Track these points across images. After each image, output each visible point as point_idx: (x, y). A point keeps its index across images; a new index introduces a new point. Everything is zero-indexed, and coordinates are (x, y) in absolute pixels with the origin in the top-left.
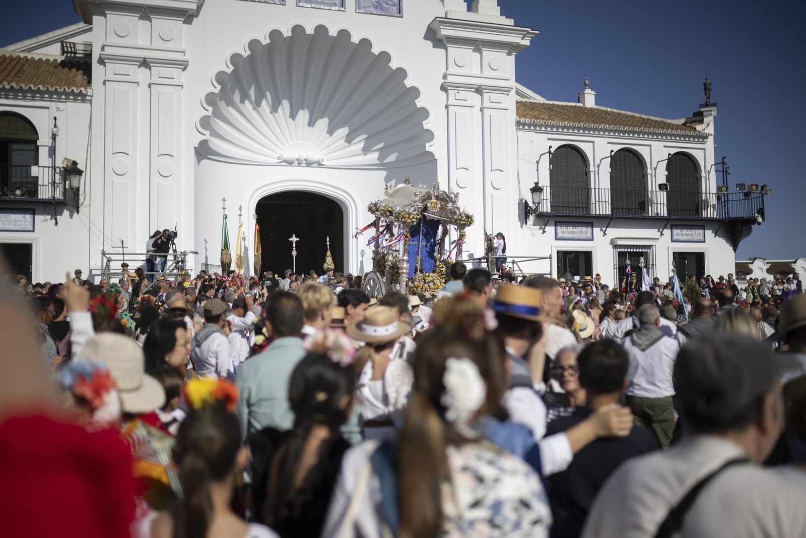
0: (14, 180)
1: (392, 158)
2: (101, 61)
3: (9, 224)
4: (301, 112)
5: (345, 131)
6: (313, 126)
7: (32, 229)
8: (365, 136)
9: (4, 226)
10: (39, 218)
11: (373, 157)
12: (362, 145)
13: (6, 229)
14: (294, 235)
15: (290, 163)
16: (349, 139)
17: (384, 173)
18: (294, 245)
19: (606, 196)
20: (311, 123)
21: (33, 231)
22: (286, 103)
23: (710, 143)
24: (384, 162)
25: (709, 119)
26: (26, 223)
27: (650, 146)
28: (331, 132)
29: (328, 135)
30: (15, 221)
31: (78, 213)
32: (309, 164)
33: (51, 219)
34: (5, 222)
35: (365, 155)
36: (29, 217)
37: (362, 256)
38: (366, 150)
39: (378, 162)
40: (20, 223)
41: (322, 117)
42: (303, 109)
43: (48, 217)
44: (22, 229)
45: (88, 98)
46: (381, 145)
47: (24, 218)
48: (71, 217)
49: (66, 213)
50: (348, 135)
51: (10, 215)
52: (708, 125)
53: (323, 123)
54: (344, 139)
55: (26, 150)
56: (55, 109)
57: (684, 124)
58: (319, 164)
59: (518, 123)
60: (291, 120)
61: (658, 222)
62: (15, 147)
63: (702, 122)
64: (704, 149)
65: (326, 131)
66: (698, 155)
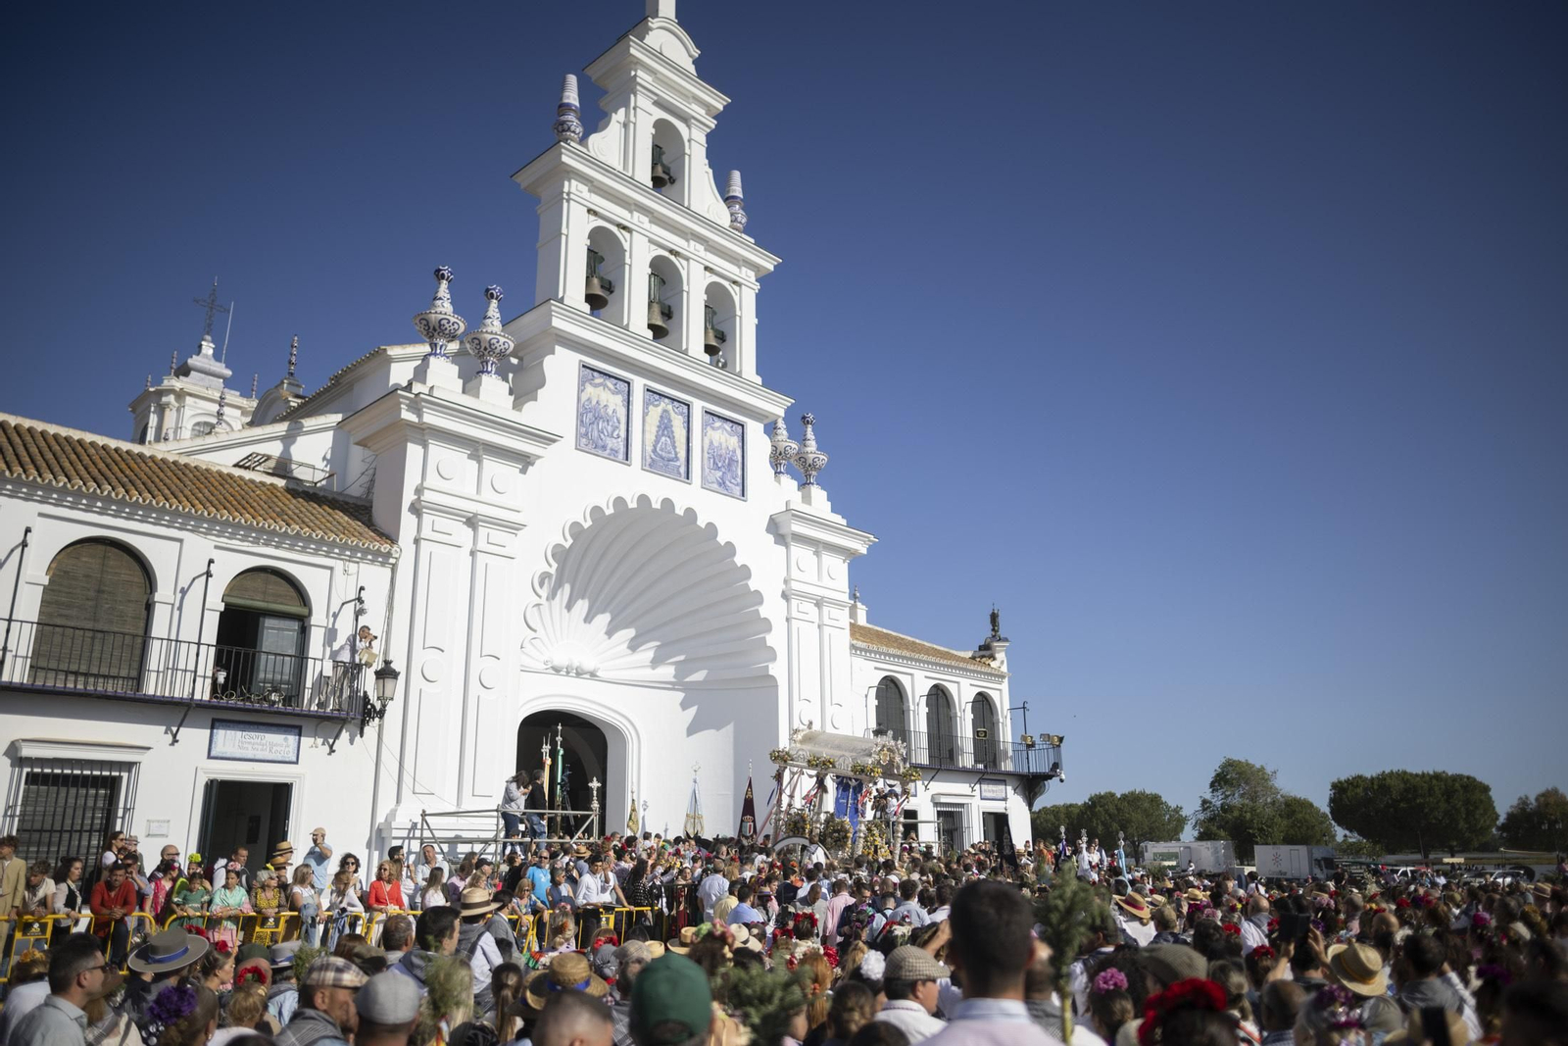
0: (262, 675)
1: (699, 676)
2: (416, 509)
3: (262, 750)
4: (580, 602)
5: (629, 633)
6: (590, 623)
7: (294, 759)
8: (658, 643)
9: (255, 752)
10: (306, 741)
11: (667, 672)
12: (650, 654)
13: (257, 757)
14: (595, 779)
15: (557, 670)
16: (634, 645)
17: (680, 696)
18: (595, 793)
19: (924, 743)
20: (588, 619)
21: (297, 763)
22: (567, 588)
23: (1005, 686)
24: (687, 680)
25: (1001, 656)
26: (287, 749)
27: (958, 683)
28: (610, 633)
29: (606, 637)
30: (272, 745)
31: (361, 736)
32: (579, 674)
33: (323, 744)
34: (256, 746)
35: (653, 669)
36: (292, 739)
37: (645, 810)
38: (656, 662)
39: (673, 680)
40: (279, 749)
41: (603, 612)
42: (583, 599)
43: (320, 741)
44: (280, 759)
45: (392, 561)
46: (682, 658)
47: (286, 739)
48: (352, 742)
49: (345, 735)
50: (632, 639)
51: (266, 735)
52: (1002, 662)
53: (603, 620)
54: (626, 645)
55: (283, 630)
56: (342, 571)
57: (973, 658)
58: (593, 675)
59: (853, 647)
60: (566, 611)
61: (965, 774)
62: (269, 622)
63: (993, 657)
64: (1000, 690)
65: (604, 630)
66: (995, 695)
